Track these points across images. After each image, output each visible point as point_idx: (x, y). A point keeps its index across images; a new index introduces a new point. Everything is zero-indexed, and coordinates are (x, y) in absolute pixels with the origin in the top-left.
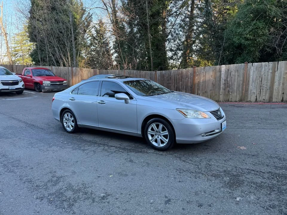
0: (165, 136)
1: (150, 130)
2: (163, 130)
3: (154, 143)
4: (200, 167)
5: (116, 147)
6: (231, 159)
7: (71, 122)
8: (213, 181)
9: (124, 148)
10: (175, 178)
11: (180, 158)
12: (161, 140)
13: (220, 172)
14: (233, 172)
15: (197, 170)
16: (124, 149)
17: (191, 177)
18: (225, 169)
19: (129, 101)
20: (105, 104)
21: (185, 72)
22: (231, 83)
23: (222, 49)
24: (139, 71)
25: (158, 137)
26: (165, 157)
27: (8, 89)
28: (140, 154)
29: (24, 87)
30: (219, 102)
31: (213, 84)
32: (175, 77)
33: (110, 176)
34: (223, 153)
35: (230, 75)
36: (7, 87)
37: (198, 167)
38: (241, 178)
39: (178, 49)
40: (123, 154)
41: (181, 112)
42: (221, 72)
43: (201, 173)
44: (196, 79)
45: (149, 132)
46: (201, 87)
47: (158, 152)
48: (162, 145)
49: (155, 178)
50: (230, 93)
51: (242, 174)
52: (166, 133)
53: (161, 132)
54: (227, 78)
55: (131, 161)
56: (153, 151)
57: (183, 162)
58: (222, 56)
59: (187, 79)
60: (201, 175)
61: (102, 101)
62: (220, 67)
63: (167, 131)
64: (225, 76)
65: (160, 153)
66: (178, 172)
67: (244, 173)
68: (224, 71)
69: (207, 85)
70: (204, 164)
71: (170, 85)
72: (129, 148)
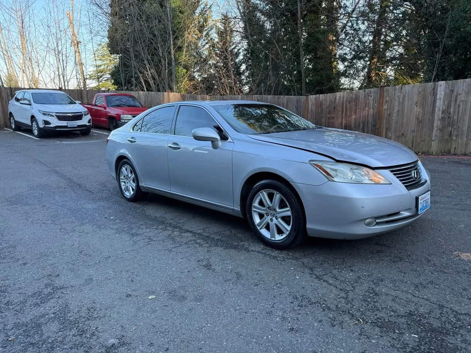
0: (286, 219)
1: (256, 204)
2: (282, 205)
3: (264, 232)
4: (350, 297)
5: (194, 234)
6: (431, 282)
7: (131, 182)
8: (373, 339)
9: (207, 237)
10: (284, 319)
11: (311, 269)
12: (277, 225)
13: (398, 316)
14: (431, 321)
15: (342, 304)
16: (207, 239)
17: (320, 321)
18: (413, 309)
19: (220, 143)
20: (179, 150)
21: (363, 96)
22: (455, 118)
23: (441, 51)
24: (276, 96)
25: (271, 220)
26: (281, 264)
27: (66, 127)
28: (233, 252)
29: (91, 124)
30: (429, 155)
31: (418, 119)
32: (343, 105)
33: (150, 297)
34: (414, 267)
35: (456, 100)
36: (64, 123)
37: (345, 296)
38: (450, 339)
39: (357, 57)
40: (200, 249)
41: (321, 168)
42: (437, 94)
43: (349, 313)
44: (385, 109)
45: (255, 207)
46: (393, 125)
47: (269, 251)
48: (278, 238)
49: (240, 314)
50: (454, 138)
51: (456, 328)
52: (287, 212)
53: (278, 210)
54: (449, 106)
55: (208, 266)
56: (259, 247)
57: (316, 281)
58: (440, 63)
59: (367, 109)
60: (347, 318)
61: (175, 144)
62: (435, 85)
63: (288, 209)
64: (444, 102)
65: (273, 254)
66: (296, 303)
67: (461, 327)
68: (443, 93)
69: (405, 121)
70: (361, 290)
71: (333, 121)
72: (217, 237)
